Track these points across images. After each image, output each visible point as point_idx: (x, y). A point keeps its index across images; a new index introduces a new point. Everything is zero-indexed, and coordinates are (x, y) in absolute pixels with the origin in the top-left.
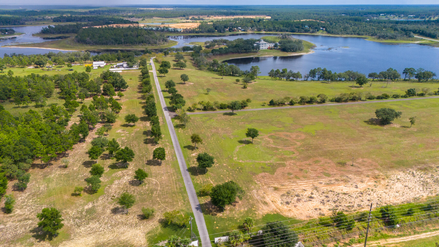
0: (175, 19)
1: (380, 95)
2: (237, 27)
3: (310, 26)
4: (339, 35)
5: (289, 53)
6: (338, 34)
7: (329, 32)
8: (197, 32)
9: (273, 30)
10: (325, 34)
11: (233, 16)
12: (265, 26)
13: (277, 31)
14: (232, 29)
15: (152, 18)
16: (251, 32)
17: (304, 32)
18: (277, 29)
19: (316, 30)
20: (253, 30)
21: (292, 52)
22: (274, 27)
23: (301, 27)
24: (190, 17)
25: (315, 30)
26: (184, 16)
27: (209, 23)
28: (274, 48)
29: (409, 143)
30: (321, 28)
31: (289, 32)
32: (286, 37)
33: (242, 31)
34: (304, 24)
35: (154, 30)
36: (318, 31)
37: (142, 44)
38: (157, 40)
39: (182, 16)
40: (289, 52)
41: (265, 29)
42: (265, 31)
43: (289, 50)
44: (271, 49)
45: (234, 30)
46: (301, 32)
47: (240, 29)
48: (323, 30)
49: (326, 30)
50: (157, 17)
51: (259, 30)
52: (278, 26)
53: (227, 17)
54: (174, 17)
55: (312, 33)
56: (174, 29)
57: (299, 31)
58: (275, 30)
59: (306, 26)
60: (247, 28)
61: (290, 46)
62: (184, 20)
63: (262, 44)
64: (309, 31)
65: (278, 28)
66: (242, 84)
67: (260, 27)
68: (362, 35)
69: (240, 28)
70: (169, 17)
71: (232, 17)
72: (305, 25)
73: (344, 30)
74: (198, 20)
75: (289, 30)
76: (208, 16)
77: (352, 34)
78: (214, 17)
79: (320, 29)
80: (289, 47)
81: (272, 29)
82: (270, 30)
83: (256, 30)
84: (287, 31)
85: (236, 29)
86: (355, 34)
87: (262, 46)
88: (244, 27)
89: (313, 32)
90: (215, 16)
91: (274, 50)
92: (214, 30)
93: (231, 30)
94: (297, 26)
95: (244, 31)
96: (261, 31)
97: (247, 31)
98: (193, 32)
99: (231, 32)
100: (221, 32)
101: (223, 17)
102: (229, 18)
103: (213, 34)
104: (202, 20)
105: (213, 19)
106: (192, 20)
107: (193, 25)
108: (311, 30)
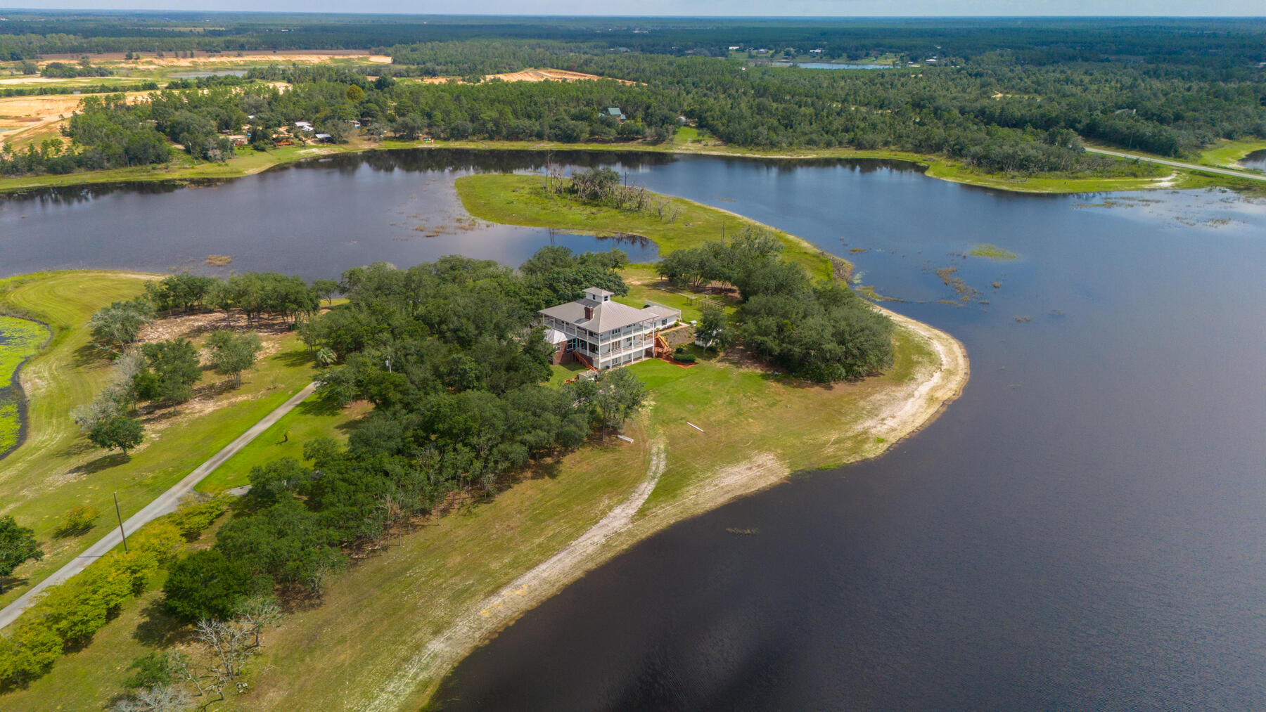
2: (290, 121)
3: (629, 112)
4: (781, 149)
6: (773, 145)
7: (728, 139)
9: (474, 134)
10: (717, 148)
11: (239, 55)
12: (429, 116)
13: (491, 138)
14: (265, 136)
16: (366, 146)
17: (617, 140)
18: (490, 125)
19: (668, 127)
20: (371, 134)
22: (474, 118)
23: (593, 114)
24: (43, 64)
25: (661, 131)
27: (130, 99)
30: (682, 119)
31: (550, 140)
36: (673, 132)
41: (434, 130)
42: (436, 137)
45: (278, 140)
46: (604, 142)
47: (307, 134)
48: (685, 124)
49: (707, 128)
51: (408, 133)
52: (495, 114)
53: (212, 59)
55: (654, 143)
57: (592, 133)
58: (480, 132)
59: (611, 111)
60: (340, 124)
62: (12, 76)
64: (637, 132)
65: (496, 124)
67: (407, 119)
68: (872, 147)
69: (306, 126)
71: (234, 59)
72: (600, 103)
74: (80, 74)
76: (129, 57)
77: (829, 145)
78: (156, 61)
79: (678, 124)
81: (470, 126)
82: (458, 134)
83: (387, 133)
84: (540, 136)
85: (283, 129)
86: (840, 144)
88: (329, 123)
89: (659, 139)
90: (161, 56)
91: (707, 365)
92: (166, 146)
93: (261, 144)
95: (330, 141)
96: (418, 138)
97: (345, 142)
98: (30, 170)
99: (263, 150)
100: (206, 158)
101: (195, 59)
102: (223, 63)
103: (161, 174)
104: (102, 75)
105: (152, 67)
106: (51, 76)
107: (48, 106)
108: (649, 131)
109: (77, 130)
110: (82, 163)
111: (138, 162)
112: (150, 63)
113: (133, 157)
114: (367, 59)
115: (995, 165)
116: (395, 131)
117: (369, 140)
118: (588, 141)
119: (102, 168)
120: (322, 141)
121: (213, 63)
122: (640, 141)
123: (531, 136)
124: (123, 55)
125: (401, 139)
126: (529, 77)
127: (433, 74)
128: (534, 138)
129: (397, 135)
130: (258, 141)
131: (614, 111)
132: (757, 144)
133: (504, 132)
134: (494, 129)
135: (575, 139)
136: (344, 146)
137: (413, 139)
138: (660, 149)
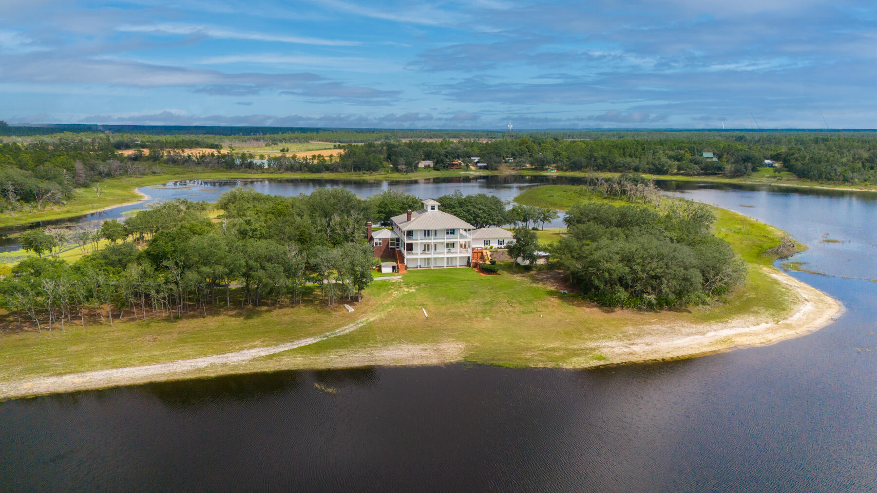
3: (720, 154)
4: (853, 184)
5: (619, 313)
6: (845, 180)
7: (802, 175)
9: (586, 167)
12: (559, 155)
13: (599, 170)
14: (442, 162)
16: (511, 173)
17: (699, 175)
18: (600, 161)
19: (749, 165)
20: (518, 166)
21: (650, 307)
23: (688, 156)
25: (742, 167)
28: (507, 259)
30: (768, 162)
32: (624, 192)
36: (754, 170)
40: (623, 305)
41: (560, 164)
42: (559, 168)
43: (623, 294)
44: (490, 270)
45: (453, 166)
46: (688, 175)
48: (771, 166)
49: (788, 168)
51: (541, 165)
52: (605, 154)
55: (731, 177)
57: (679, 169)
58: (592, 165)
59: (705, 155)
61: (627, 260)
63: (427, 233)
64: (719, 169)
67: (542, 156)
69: (477, 159)
72: (697, 148)
75: (644, 165)
79: (761, 164)
80: (621, 269)
81: (584, 161)
82: (576, 167)
83: (528, 165)
84: (637, 170)
85: (460, 160)
87: (426, 248)
88: (487, 156)
89: (737, 174)
91: (506, 277)
94: (672, 153)
95: (486, 168)
96: (547, 169)
97: (496, 169)
99: (438, 170)
100: (398, 170)
103: (366, 177)
108: (729, 167)
110: (329, 168)
111: (360, 170)
113: (356, 166)
116: (532, 164)
117: (514, 169)
118: (677, 174)
119: (338, 172)
120: (481, 168)
122: (721, 175)
123: (630, 169)
125: (536, 169)
128: (631, 171)
129: (533, 167)
130: (438, 165)
131: (707, 155)
132: (829, 180)
133: (609, 166)
134: (602, 164)
135: (665, 173)
136: (493, 172)
137: (543, 170)
138: (735, 181)
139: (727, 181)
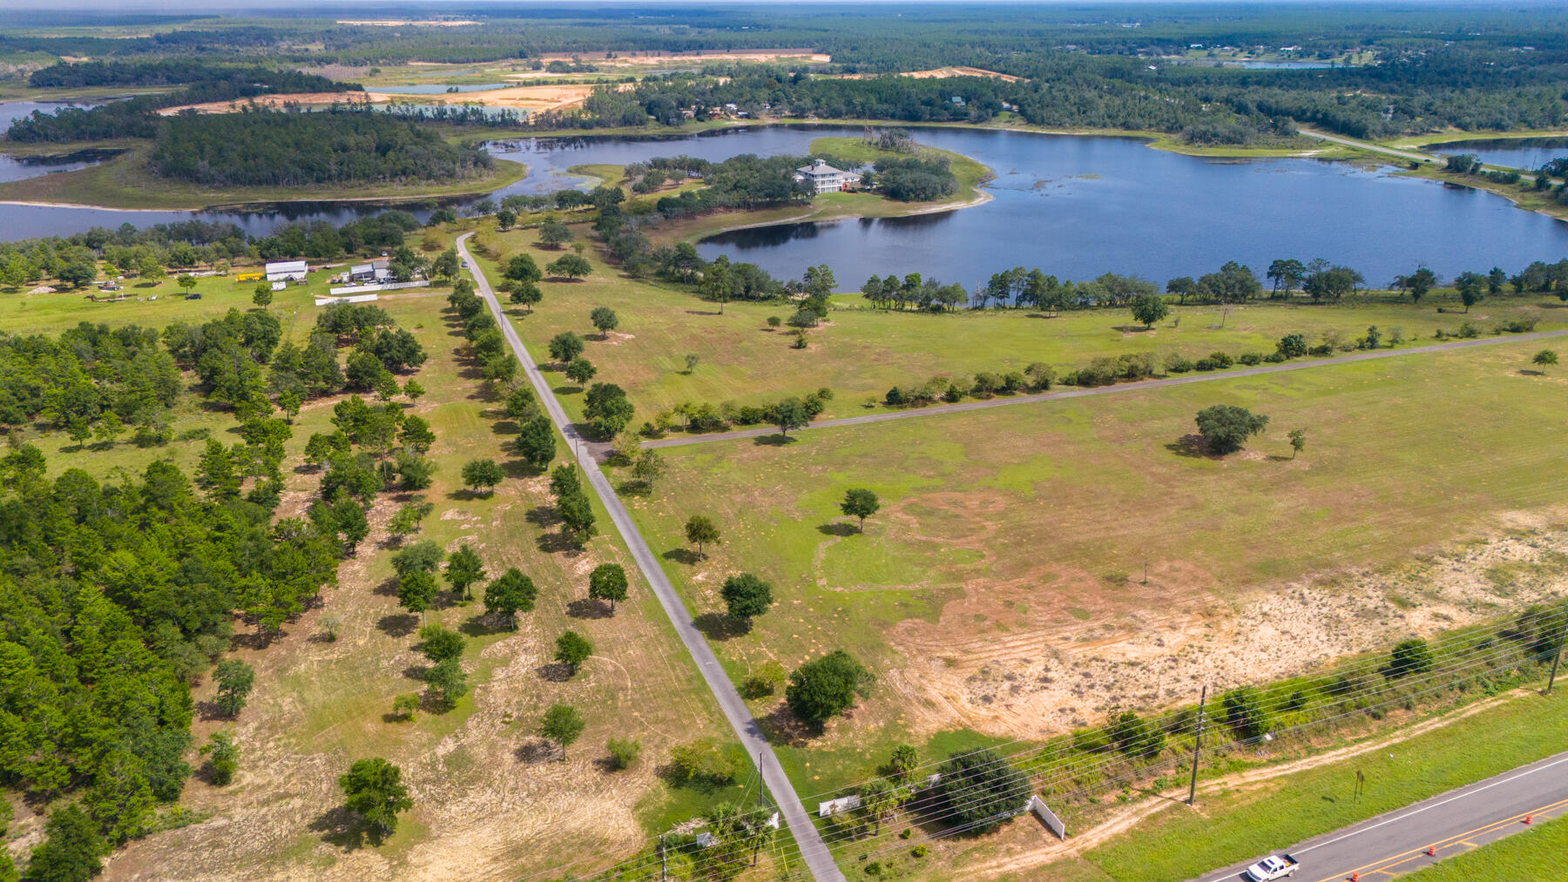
0: (491, 70)
1: (1205, 356)
2: (723, 104)
3: (967, 99)
4: (1065, 128)
5: (911, 203)
7: (1030, 120)
8: (584, 126)
9: (847, 114)
10: (1020, 127)
11: (698, 54)
12: (818, 101)
13: (858, 117)
14: (705, 112)
15: (406, 64)
16: (771, 121)
17: (949, 120)
18: (859, 108)
19: (990, 111)
20: (777, 114)
21: (922, 200)
22: (849, 103)
23: (939, 101)
24: (547, 60)
25: (984, 114)
26: (522, 55)
27: (621, 88)
28: (860, 186)
29: (1289, 508)
30: (1006, 105)
31: (901, 119)
32: (893, 144)
33: (742, 117)
34: (948, 88)
35: (429, 119)
36: (995, 115)
37: (403, 178)
38: (454, 163)
39: (514, 57)
40: (912, 200)
41: (820, 111)
42: (819, 116)
43: (913, 196)
44: (853, 191)
45: (714, 115)
46: (939, 121)
47: (732, 112)
48: (1010, 110)
49: (1022, 112)
50: (424, 61)
51: (801, 113)
52: (863, 100)
53: (676, 58)
54: (484, 61)
55: (975, 123)
56: (503, 116)
57: (932, 115)
58: (851, 112)
59: (955, 99)
60: (756, 106)
61: (913, 181)
62: (524, 71)
64: (966, 115)
65: (862, 105)
66: (787, 334)
67: (801, 103)
68: (1138, 128)
69: (733, 106)
70: (468, 61)
71: (693, 58)
72: (950, 95)
73: (1079, 110)
74: (575, 70)
75: (900, 112)
76: (609, 56)
77: (1104, 126)
78: (630, 60)
79: (1001, 108)
80: (912, 186)
81: (843, 108)
82: (836, 114)
83: (787, 113)
84: (893, 117)
85: (718, 109)
86: (1114, 126)
88: (748, 105)
89: (979, 120)
90: (634, 55)
91: (861, 194)
92: (646, 116)
94: (924, 98)
95: (747, 117)
96: (807, 117)
97: (757, 118)
98: (572, 126)
99: (703, 120)
100: (668, 123)
101: (661, 58)
102: (684, 62)
103: (642, 132)
104: (591, 71)
105: (627, 65)
106: (553, 72)
107: (565, 92)
108: (973, 113)
109: (590, 105)
110: (600, 124)
111: (631, 124)
112: (626, 61)
113: (627, 121)
114: (809, 58)
115: (1207, 138)
116: (793, 111)
117: (775, 117)
118: (930, 120)
119: (612, 127)
121: (676, 62)
122: (967, 121)
123: (887, 116)
124: (605, 53)
125: (796, 117)
126: (941, 74)
127: (853, 71)
129: (793, 115)
130: (700, 115)
131: (957, 99)
132: (1050, 124)
133: (868, 112)
134: (861, 110)
135: (920, 119)
136: (756, 120)
137: (803, 117)
138: (978, 126)
139: (971, 126)
